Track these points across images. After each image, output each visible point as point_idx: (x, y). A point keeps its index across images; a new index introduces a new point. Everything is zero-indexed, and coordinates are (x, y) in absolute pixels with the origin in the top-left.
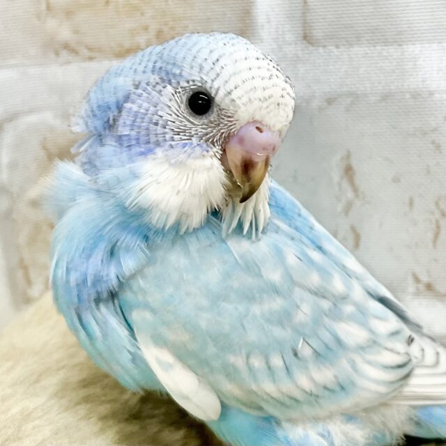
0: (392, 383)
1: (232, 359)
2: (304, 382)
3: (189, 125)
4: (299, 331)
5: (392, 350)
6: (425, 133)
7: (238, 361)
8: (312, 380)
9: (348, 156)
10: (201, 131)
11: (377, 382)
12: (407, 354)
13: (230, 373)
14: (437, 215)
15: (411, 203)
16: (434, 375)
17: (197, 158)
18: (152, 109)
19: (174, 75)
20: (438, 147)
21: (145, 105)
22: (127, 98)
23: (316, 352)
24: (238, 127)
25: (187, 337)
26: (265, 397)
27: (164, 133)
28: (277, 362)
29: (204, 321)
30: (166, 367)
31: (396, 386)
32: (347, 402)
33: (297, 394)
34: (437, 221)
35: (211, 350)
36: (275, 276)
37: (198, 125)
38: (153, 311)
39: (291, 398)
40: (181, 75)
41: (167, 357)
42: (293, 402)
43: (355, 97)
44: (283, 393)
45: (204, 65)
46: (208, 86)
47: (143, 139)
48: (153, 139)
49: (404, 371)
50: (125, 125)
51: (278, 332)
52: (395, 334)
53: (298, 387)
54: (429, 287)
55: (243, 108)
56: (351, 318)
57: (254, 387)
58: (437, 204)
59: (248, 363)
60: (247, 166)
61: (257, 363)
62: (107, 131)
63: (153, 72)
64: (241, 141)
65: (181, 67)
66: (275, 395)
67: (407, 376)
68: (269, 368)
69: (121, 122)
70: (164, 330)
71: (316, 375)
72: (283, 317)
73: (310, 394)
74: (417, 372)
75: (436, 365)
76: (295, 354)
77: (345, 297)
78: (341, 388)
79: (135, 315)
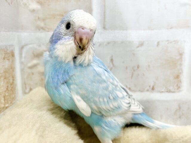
0: (128, 107)
1: (95, 98)
2: (111, 106)
4: (110, 92)
6: (131, 51)
7: (97, 99)
8: (113, 105)
9: (112, 56)
12: (129, 101)
13: (95, 103)
14: (133, 71)
15: (127, 68)
16: (135, 106)
20: (134, 54)
23: (113, 98)
25: (85, 92)
26: (103, 109)
28: (105, 100)
29: (90, 88)
30: (79, 101)
32: (120, 111)
33: (110, 109)
35: (91, 96)
37: (68, 32)
38: (77, 85)
39: (108, 110)
41: (79, 98)
42: (109, 111)
43: (115, 42)
51: (106, 92)
52: (126, 96)
53: (110, 107)
54: (130, 89)
56: (119, 91)
57: (100, 107)
58: (133, 68)
59: (99, 100)
61: (101, 100)
66: (105, 109)
67: (130, 106)
70: (79, 91)
71: (114, 104)
72: (106, 89)
73: (113, 109)
74: (132, 105)
75: (134, 104)
76: (109, 98)
77: (117, 86)
78: (119, 107)
79: (72, 87)
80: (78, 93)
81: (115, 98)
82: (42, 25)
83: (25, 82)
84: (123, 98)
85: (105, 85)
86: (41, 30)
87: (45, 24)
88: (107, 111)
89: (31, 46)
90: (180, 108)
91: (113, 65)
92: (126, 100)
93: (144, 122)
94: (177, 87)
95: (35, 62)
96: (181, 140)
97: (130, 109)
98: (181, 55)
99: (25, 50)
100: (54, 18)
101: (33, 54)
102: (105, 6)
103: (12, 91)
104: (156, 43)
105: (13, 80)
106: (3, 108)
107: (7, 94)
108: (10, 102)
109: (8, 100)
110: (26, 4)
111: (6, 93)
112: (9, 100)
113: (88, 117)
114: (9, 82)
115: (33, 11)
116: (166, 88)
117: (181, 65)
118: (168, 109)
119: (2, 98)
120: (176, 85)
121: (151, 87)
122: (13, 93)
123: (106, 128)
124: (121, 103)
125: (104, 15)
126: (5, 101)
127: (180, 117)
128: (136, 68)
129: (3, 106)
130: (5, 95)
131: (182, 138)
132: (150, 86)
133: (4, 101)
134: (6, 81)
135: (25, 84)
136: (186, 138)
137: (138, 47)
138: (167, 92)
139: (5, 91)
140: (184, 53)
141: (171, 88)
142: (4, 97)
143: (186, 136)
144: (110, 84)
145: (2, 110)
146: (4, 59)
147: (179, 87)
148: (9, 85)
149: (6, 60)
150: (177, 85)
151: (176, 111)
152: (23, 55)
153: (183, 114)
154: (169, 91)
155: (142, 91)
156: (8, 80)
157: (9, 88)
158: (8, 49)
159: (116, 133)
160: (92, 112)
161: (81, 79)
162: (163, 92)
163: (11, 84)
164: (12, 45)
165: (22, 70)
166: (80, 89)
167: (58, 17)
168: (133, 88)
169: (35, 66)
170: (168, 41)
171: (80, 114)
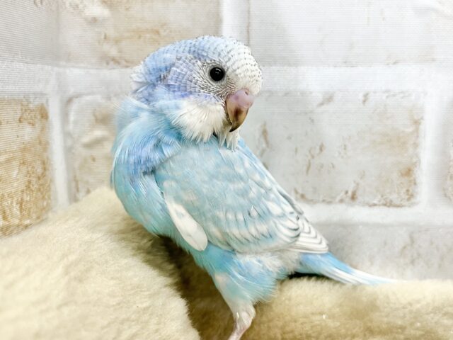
0: (292, 238)
1: (217, 213)
2: (253, 231)
3: (209, 85)
4: (251, 202)
5: (291, 221)
6: (306, 114)
7: (221, 215)
8: (257, 229)
9: (265, 125)
10: (216, 90)
11: (286, 236)
12: (297, 224)
13: (216, 221)
14: (310, 157)
15: (296, 150)
16: (309, 237)
17: (212, 105)
18: (189, 73)
19: (203, 56)
20: (312, 121)
21: (185, 69)
22: (173, 65)
23: (259, 215)
24: (236, 90)
25: (195, 198)
26: (232, 237)
27: (195, 87)
28: (240, 217)
29: (205, 189)
30: (181, 215)
31: (294, 240)
32: (273, 244)
34: (309, 161)
35: (207, 206)
36: (241, 171)
37: (215, 86)
38: (177, 181)
40: (207, 56)
41: (181, 210)
43: (271, 93)
44: (242, 236)
45: (222, 53)
46: (223, 64)
47: (182, 88)
48: (189, 90)
49: (297, 233)
50: (172, 79)
51: (242, 201)
52: (292, 213)
53: (250, 233)
54: (303, 196)
55: (241, 80)
56: (273, 201)
57: (228, 231)
58: (310, 151)
59: (226, 216)
60: (238, 113)
61: (230, 216)
62: (159, 82)
63: (189, 52)
64: (237, 98)
65: (207, 52)
66: (238, 236)
67: (298, 236)
68: (237, 220)
69: (170, 77)
70: (182, 193)
71: (258, 227)
72: (244, 193)
73: (255, 238)
74: (302, 234)
75: (309, 233)
76: (249, 214)
77: (270, 190)
78: (271, 236)
79: (166, 184)
80: (178, 199)
81: (264, 216)
82: (113, 52)
83: (75, 177)
84: (283, 216)
85: (241, 185)
86: (112, 63)
87: (120, 51)
88: (244, 240)
89: (89, 98)
90: (413, 241)
91: (267, 143)
92: (289, 221)
93: (329, 271)
94: (408, 194)
95: (99, 133)
96: (407, 310)
97: (297, 243)
98: (417, 123)
99: (74, 107)
100: (140, 37)
101: (95, 116)
102: (249, 12)
103: (42, 193)
104: (361, 97)
105: (45, 169)
106: (18, 226)
107: (27, 198)
108: (34, 216)
109: (30, 212)
110: (77, 6)
111: (25, 194)
112: (32, 210)
113: (201, 252)
114: (33, 173)
115: (94, 21)
116: (382, 196)
117: (416, 145)
118: (385, 244)
119: (14, 204)
120: (404, 190)
121: (350, 193)
122: (43, 198)
123: (239, 276)
124: (276, 226)
125: (248, 32)
126: (21, 212)
127: (413, 262)
128: (318, 150)
129: (16, 221)
130: (22, 199)
131: (410, 304)
132: (347, 192)
133: (18, 213)
134: (24, 169)
135: (77, 182)
136: (419, 306)
137: (322, 104)
138: (385, 205)
139: (23, 191)
140: (422, 118)
141: (394, 197)
142: (21, 203)
143: (418, 301)
144: (254, 183)
145: (15, 231)
146: (20, 121)
147: (410, 196)
148: (34, 180)
149: (25, 124)
150: (408, 191)
151: (405, 248)
152: (72, 118)
153: (419, 255)
154: (389, 204)
155: (329, 203)
156: (30, 169)
157: (33, 186)
158: (31, 100)
159: (262, 289)
160: (209, 241)
161: (187, 170)
162: (375, 205)
163: (39, 178)
164: (42, 94)
165: (68, 151)
166: (184, 189)
167: (148, 36)
168: (309, 196)
169: (98, 142)
170: (387, 91)
171: (183, 246)
